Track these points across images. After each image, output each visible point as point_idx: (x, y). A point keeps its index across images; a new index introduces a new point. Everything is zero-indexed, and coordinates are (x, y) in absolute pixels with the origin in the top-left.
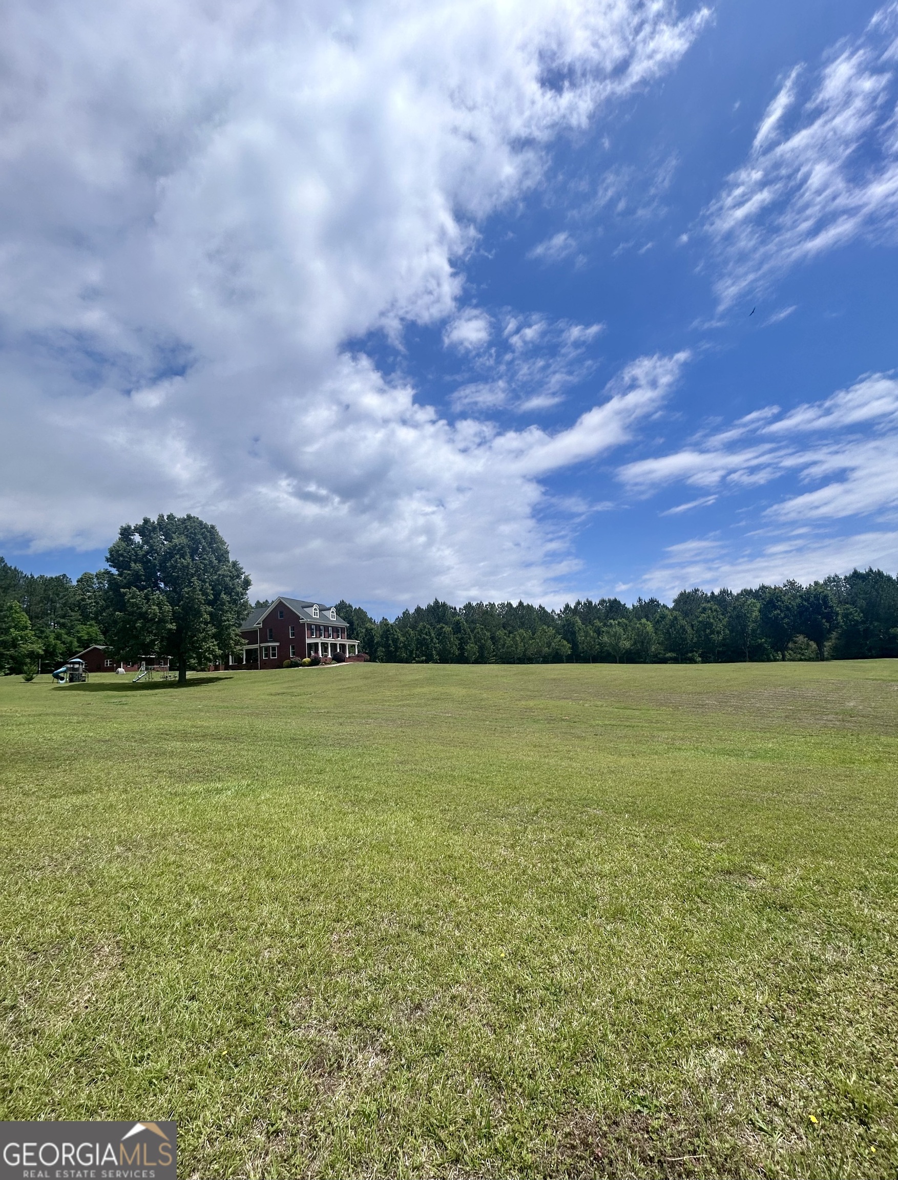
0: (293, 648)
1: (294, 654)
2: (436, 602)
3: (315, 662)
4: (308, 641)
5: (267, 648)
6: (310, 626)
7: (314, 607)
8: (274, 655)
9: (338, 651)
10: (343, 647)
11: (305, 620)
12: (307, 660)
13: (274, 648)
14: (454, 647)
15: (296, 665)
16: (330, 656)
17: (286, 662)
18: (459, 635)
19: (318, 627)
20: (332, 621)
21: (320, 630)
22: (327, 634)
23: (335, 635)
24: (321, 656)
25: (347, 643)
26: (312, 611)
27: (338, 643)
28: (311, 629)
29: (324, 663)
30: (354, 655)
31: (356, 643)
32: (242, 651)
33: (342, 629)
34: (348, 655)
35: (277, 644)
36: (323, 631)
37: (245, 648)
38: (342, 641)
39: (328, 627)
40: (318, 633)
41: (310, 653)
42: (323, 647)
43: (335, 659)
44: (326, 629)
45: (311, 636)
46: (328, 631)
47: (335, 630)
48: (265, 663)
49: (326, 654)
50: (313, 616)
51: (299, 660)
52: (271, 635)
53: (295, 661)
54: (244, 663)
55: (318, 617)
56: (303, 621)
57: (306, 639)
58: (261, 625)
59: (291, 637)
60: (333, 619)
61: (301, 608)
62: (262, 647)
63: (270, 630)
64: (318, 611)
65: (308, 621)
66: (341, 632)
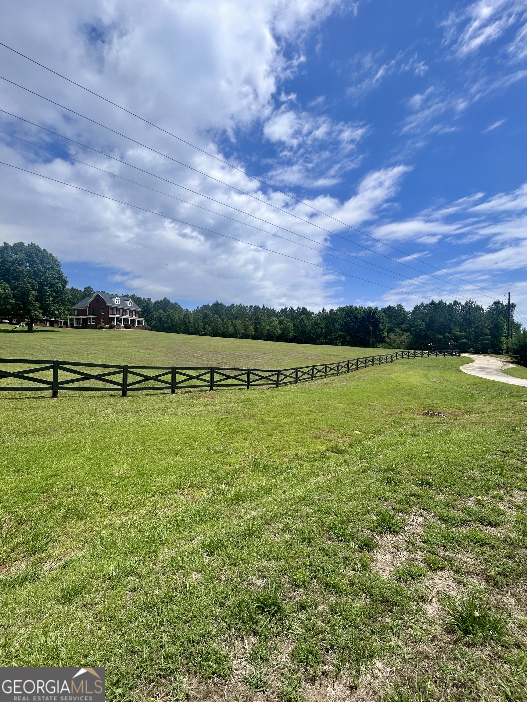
0: (103, 319)
1: (103, 322)
3: (112, 327)
4: (110, 316)
5: (90, 318)
6: (112, 309)
7: (117, 298)
8: (93, 322)
9: (129, 323)
10: (133, 321)
12: (108, 326)
13: (93, 319)
15: (102, 328)
16: (123, 325)
17: (98, 326)
19: (118, 310)
21: (119, 311)
22: (124, 313)
23: (131, 314)
24: (115, 324)
25: (137, 319)
26: (115, 300)
27: (130, 319)
28: (113, 310)
29: (117, 328)
30: (140, 326)
31: (143, 320)
32: (80, 319)
33: (136, 311)
34: (136, 326)
35: (96, 316)
36: (121, 311)
37: (81, 317)
38: (134, 318)
39: (126, 310)
40: (118, 312)
41: (111, 322)
42: (119, 320)
43: (126, 327)
44: (124, 311)
45: (113, 314)
46: (126, 312)
47: (131, 312)
48: (88, 326)
49: (120, 323)
50: (116, 303)
51: (104, 326)
52: (93, 312)
53: (102, 326)
54: (81, 325)
55: (119, 304)
56: (107, 305)
57: (108, 315)
58: (89, 306)
59: (102, 313)
60: (130, 306)
61: (110, 298)
62: (87, 317)
63: (93, 308)
64: (119, 301)
65: (110, 305)
66: (136, 313)
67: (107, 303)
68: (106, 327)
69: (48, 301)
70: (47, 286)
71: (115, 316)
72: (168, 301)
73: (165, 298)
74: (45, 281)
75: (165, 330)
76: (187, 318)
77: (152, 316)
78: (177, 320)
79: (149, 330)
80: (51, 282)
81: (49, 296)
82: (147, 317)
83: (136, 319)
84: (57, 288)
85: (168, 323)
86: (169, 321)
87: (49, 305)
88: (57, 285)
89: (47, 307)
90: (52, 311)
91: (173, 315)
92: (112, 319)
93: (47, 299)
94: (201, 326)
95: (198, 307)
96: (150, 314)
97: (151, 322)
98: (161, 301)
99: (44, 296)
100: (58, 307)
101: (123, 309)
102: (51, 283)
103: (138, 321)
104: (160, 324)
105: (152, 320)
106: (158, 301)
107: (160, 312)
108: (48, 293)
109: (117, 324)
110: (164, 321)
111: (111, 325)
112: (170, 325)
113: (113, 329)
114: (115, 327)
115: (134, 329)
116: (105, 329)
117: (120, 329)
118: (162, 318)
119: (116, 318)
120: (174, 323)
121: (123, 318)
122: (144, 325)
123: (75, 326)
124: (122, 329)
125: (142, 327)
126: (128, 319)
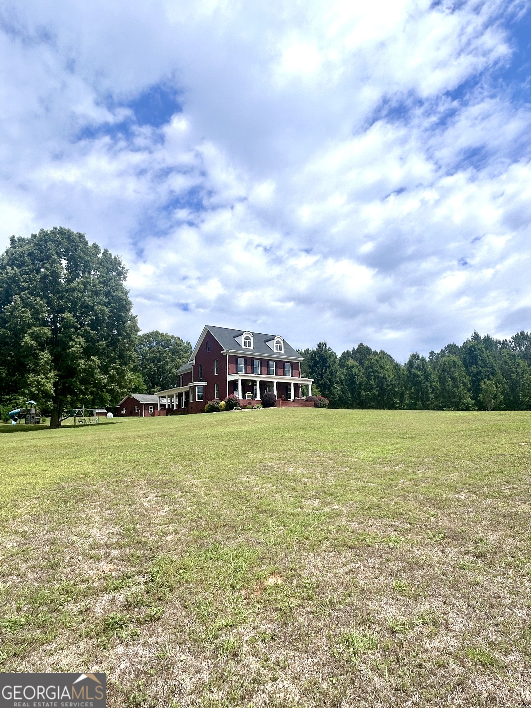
0: (217, 387)
1: (217, 395)
2: (476, 337)
3: (231, 406)
4: (230, 378)
5: (194, 388)
6: (235, 360)
7: (246, 336)
8: (200, 398)
9: (275, 392)
10: (284, 388)
11: (227, 351)
12: (223, 403)
13: (200, 388)
14: (461, 386)
15: (213, 409)
16: (258, 398)
17: (206, 406)
18: (474, 369)
19: (249, 362)
20: (275, 353)
21: (252, 365)
22: (264, 369)
23: (280, 371)
24: (240, 398)
25: (293, 382)
26: (241, 340)
27: (276, 381)
28: (237, 363)
29: (244, 407)
30: (304, 398)
31: (309, 382)
32: (182, 393)
33: (292, 364)
34: (293, 398)
35: (204, 383)
36: (257, 365)
37: (184, 389)
38: (288, 379)
39: (268, 361)
40: (249, 368)
41: (231, 393)
42: (248, 386)
43: (267, 402)
44: (265, 363)
46: (268, 366)
47: (281, 365)
48: (192, 408)
49: (251, 395)
50: (243, 347)
51: (217, 403)
52: (201, 373)
53: (213, 404)
54: (183, 407)
55: (252, 348)
56: (224, 353)
57: (228, 375)
58: (194, 361)
59: (215, 374)
60: (279, 351)
61: (233, 338)
62: (190, 387)
63: (201, 366)
64: (252, 341)
65: (230, 353)
66: (292, 369)
67: (224, 348)
68: (221, 406)
71: (239, 377)
72: (368, 350)
75: (362, 404)
76: (418, 368)
77: (332, 375)
78: (391, 376)
79: (323, 406)
82: (322, 378)
85: (371, 388)
86: (372, 382)
91: (382, 367)
92: (234, 384)
94: (464, 384)
95: (432, 353)
96: (328, 371)
97: (329, 389)
101: (262, 361)
103: (296, 385)
104: (352, 391)
106: (348, 352)
107: (350, 365)
109: (244, 396)
110: (361, 384)
111: (229, 401)
112: (377, 393)
113: (235, 409)
114: (238, 405)
115: (282, 406)
116: (219, 411)
117: (249, 408)
118: (356, 377)
119: (242, 380)
120: (385, 386)
121: (260, 382)
122: (310, 395)
123: (175, 410)
124: (252, 408)
125: (307, 400)
126: (272, 382)
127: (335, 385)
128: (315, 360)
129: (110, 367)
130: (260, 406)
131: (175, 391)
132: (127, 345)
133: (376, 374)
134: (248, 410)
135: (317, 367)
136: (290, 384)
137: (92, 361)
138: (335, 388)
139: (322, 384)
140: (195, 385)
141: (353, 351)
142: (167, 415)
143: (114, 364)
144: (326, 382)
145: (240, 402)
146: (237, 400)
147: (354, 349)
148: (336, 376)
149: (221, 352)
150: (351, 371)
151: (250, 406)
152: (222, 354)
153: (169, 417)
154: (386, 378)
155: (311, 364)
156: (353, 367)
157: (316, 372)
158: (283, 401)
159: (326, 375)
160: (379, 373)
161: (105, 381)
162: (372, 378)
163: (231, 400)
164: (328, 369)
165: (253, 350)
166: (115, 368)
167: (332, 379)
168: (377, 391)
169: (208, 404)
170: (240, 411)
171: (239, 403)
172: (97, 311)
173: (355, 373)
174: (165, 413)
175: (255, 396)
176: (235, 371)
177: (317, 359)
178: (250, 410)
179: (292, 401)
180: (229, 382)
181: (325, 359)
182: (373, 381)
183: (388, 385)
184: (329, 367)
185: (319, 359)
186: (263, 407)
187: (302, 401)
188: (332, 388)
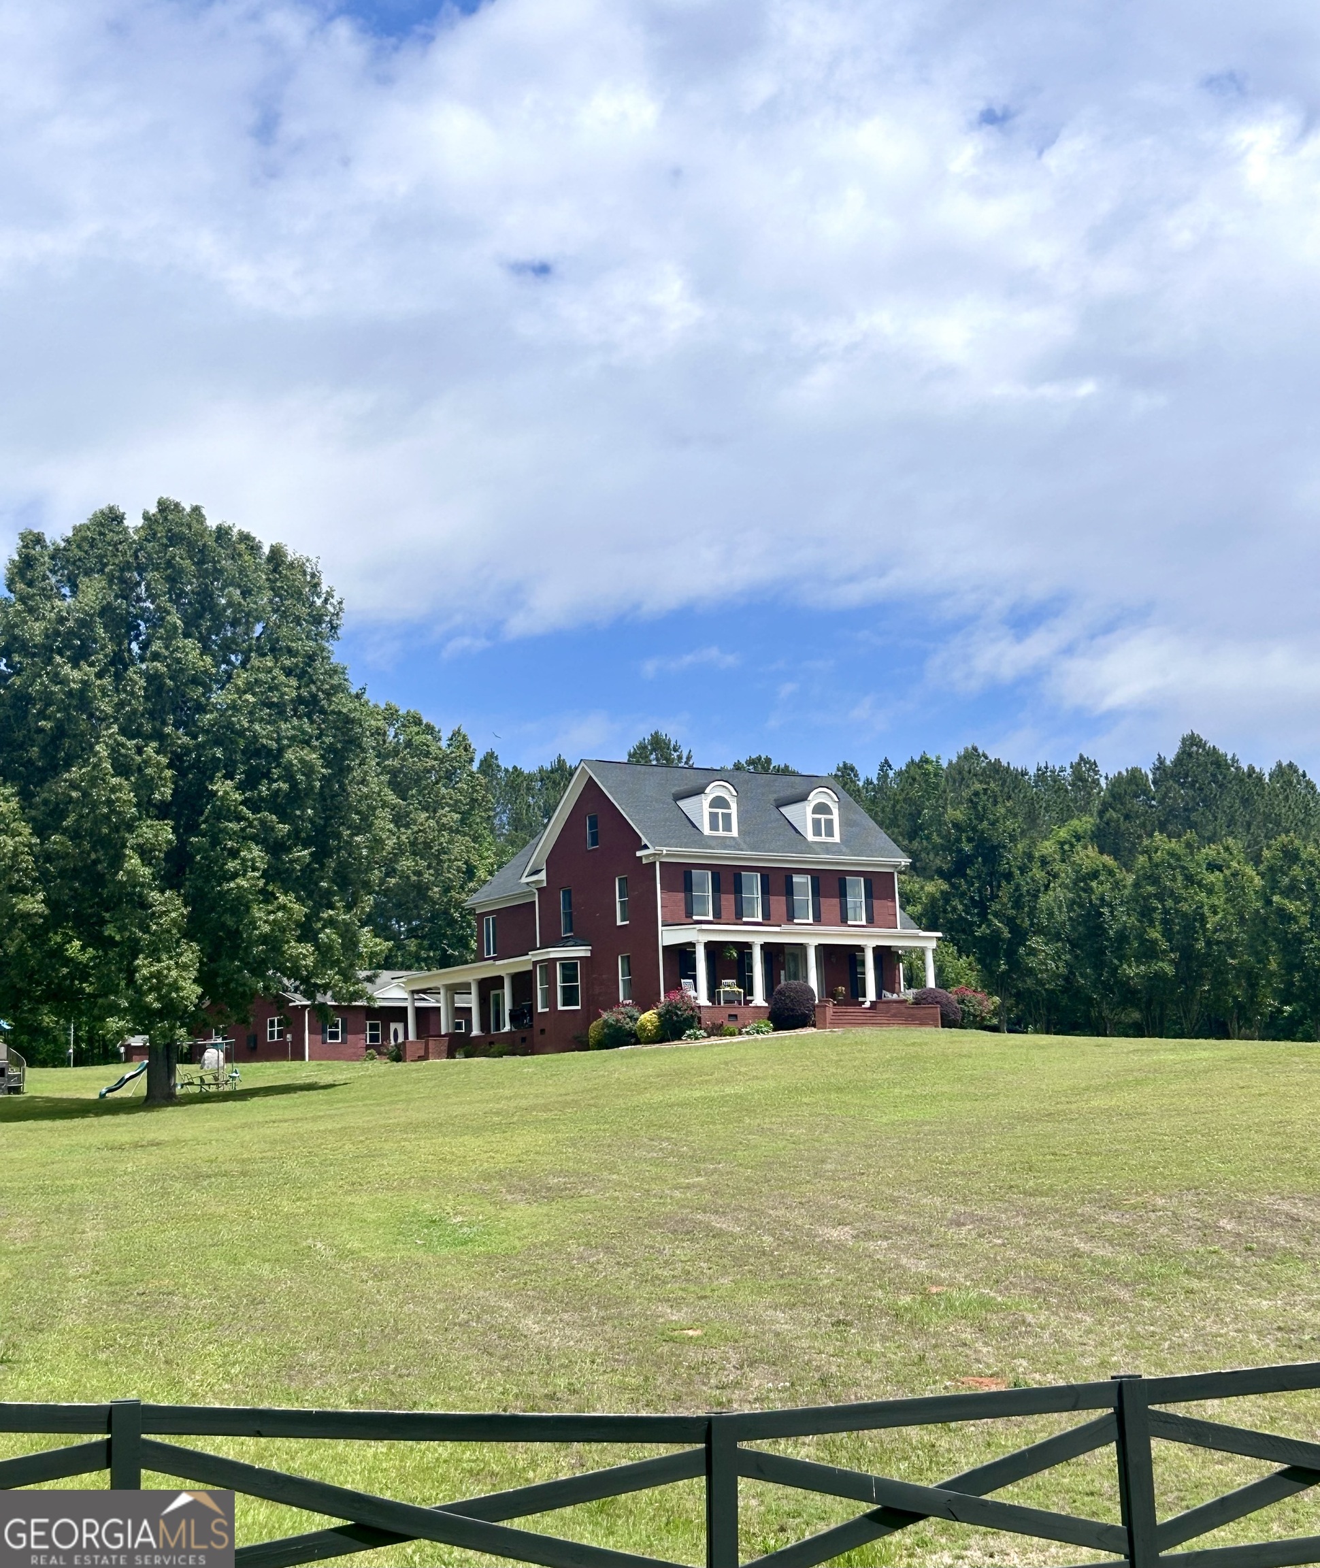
0: (627, 960)
1: (629, 989)
3: (674, 1027)
4: (669, 937)
5: (550, 968)
6: (681, 876)
7: (715, 790)
8: (569, 998)
9: (813, 982)
10: (840, 963)
11: (654, 850)
12: (649, 1018)
13: (569, 967)
15: (617, 1037)
16: (759, 999)
17: (594, 1028)
19: (728, 880)
20: (810, 847)
21: (738, 889)
22: (778, 903)
23: (830, 905)
24: (703, 1000)
25: (869, 944)
26: (700, 809)
27: (812, 942)
28: (688, 887)
29: (716, 1030)
30: (910, 994)
32: (497, 982)
33: (870, 878)
34: (871, 995)
35: (582, 952)
36: (754, 891)
37: (506, 967)
38: (855, 933)
39: (788, 874)
40: (728, 900)
41: (674, 986)
43: (787, 1014)
44: (778, 882)
45: (687, 917)
46: (789, 890)
47: (830, 886)
48: (543, 1031)
49: (736, 989)
50: (707, 831)
51: (630, 1017)
52: (569, 916)
53: (618, 1021)
54: (507, 1028)
55: (735, 833)
56: (647, 856)
57: (660, 928)
58: (543, 876)
59: (619, 923)
60: (823, 838)
61: (670, 800)
62: (535, 963)
63: (568, 893)
64: (734, 810)
65: (667, 855)
66: (869, 895)
67: (645, 841)
68: (643, 1028)
69: (235, 876)
70: (229, 776)
71: (697, 936)
72: (1217, 761)
73: (1192, 741)
74: (218, 742)
77: (1018, 904)
80: (256, 737)
81: (244, 837)
82: (983, 915)
83: (870, 941)
84: (289, 776)
85: (1149, 952)
86: (1155, 934)
87: (239, 906)
88: (289, 755)
89: (230, 921)
90: (264, 939)
91: (1190, 879)
92: (682, 957)
93: (232, 865)
96: (1005, 891)
97: (1011, 955)
98: (1160, 766)
99: (215, 842)
100: (299, 910)
101: (767, 875)
102: (256, 750)
103: (879, 953)
105: (1019, 936)
108: (239, 818)
109: (712, 995)
110: (1122, 937)
111: (668, 1011)
112: (1169, 970)
113: (689, 1036)
114: (696, 1024)
115: (835, 1024)
116: (638, 1042)
117: (732, 1034)
118: (1105, 910)
119: (709, 945)
120: (1201, 945)
121: (765, 947)
122: (931, 983)
123: (476, 1037)
124: (740, 1033)
125: (918, 1001)
126: (802, 947)
127: (1036, 942)
128: (960, 851)
129: (320, 919)
130: (766, 1025)
131: (471, 973)
132: (365, 852)
133: (1169, 903)
134: (728, 1039)
135: (964, 875)
136: (860, 949)
137: (283, 907)
138: (1032, 952)
139: (983, 938)
140: (552, 956)
141: (1156, 769)
142: (451, 1055)
143: (331, 912)
144: (997, 933)
145: (704, 1015)
146: (692, 1009)
147: (1161, 760)
148: (1033, 910)
149: (639, 854)
150: (1088, 890)
151: (732, 1026)
152: (640, 858)
153: (460, 1061)
154: (1203, 920)
155: (945, 867)
156: (1094, 875)
157: (963, 895)
158: (843, 1009)
159: (996, 906)
160: (1178, 900)
161: (310, 961)
162: (1157, 916)
163: (676, 1008)
164: (1004, 883)
165: (740, 841)
166: (331, 922)
167: (1018, 921)
168: (1172, 961)
169: (600, 1021)
170: (706, 1042)
171: (699, 1019)
172: (292, 765)
173: (1102, 899)
174: (444, 1048)
175: (750, 991)
176: (683, 913)
177: (967, 848)
178: (735, 1039)
179: (867, 1005)
180: (665, 948)
181: (994, 848)
182: (1159, 928)
183: (1209, 943)
184: (1009, 876)
185: (976, 848)
186: (775, 1030)
187: (902, 1007)
188: (1022, 950)
